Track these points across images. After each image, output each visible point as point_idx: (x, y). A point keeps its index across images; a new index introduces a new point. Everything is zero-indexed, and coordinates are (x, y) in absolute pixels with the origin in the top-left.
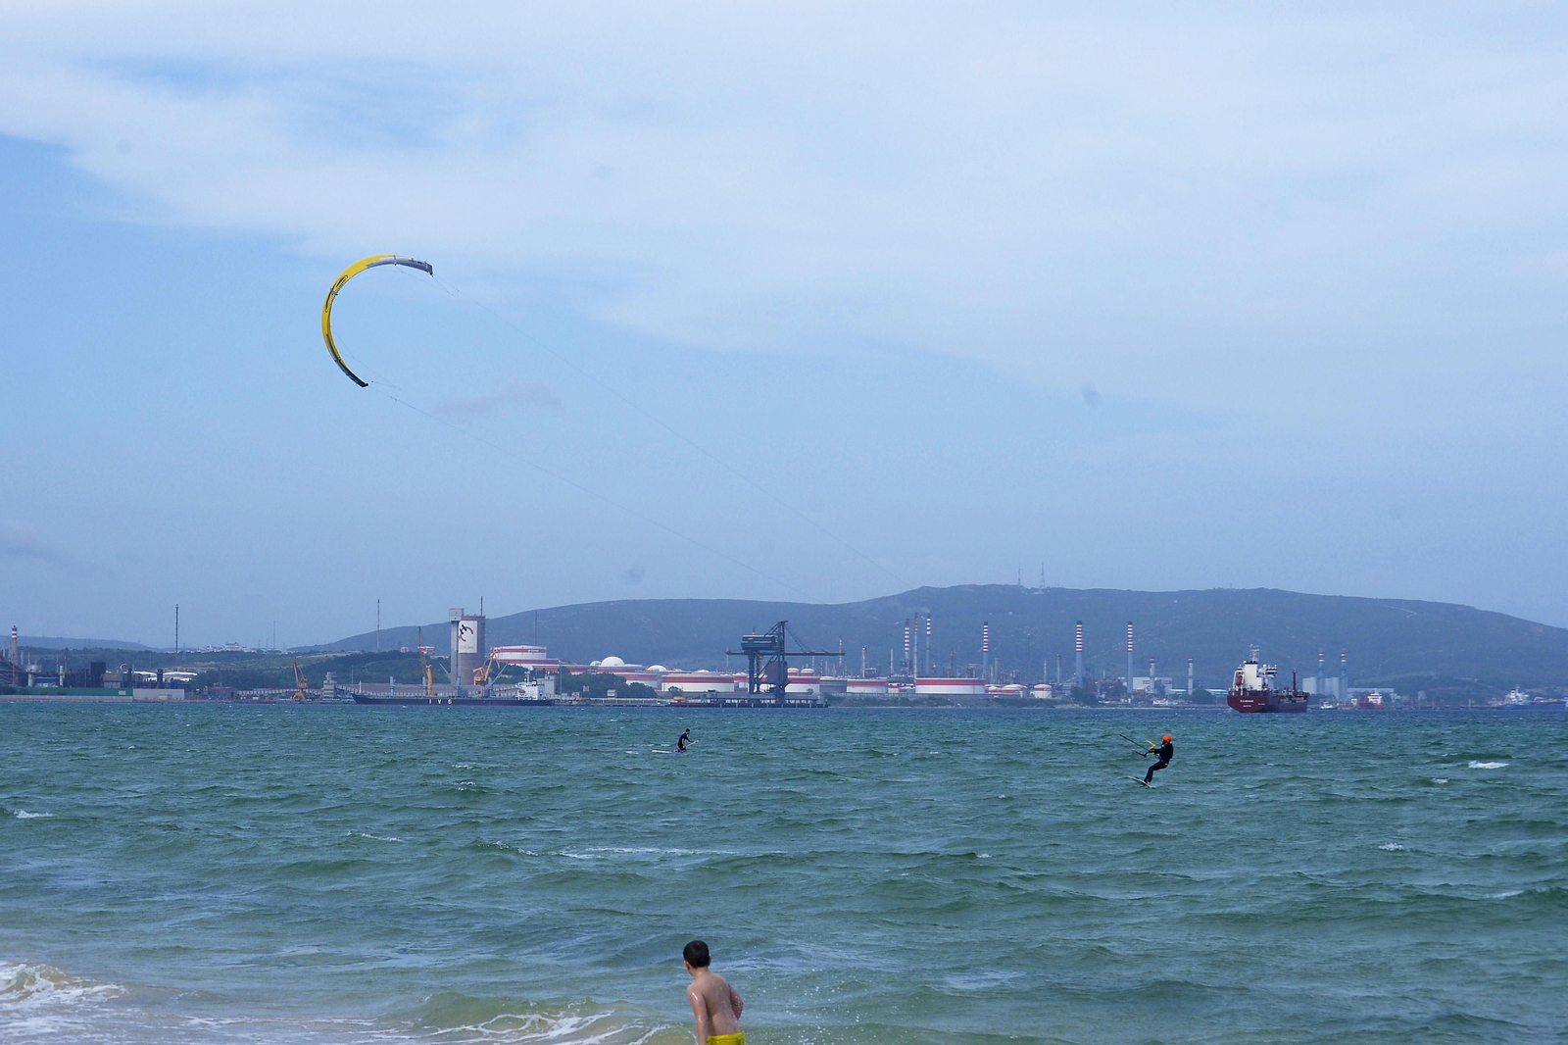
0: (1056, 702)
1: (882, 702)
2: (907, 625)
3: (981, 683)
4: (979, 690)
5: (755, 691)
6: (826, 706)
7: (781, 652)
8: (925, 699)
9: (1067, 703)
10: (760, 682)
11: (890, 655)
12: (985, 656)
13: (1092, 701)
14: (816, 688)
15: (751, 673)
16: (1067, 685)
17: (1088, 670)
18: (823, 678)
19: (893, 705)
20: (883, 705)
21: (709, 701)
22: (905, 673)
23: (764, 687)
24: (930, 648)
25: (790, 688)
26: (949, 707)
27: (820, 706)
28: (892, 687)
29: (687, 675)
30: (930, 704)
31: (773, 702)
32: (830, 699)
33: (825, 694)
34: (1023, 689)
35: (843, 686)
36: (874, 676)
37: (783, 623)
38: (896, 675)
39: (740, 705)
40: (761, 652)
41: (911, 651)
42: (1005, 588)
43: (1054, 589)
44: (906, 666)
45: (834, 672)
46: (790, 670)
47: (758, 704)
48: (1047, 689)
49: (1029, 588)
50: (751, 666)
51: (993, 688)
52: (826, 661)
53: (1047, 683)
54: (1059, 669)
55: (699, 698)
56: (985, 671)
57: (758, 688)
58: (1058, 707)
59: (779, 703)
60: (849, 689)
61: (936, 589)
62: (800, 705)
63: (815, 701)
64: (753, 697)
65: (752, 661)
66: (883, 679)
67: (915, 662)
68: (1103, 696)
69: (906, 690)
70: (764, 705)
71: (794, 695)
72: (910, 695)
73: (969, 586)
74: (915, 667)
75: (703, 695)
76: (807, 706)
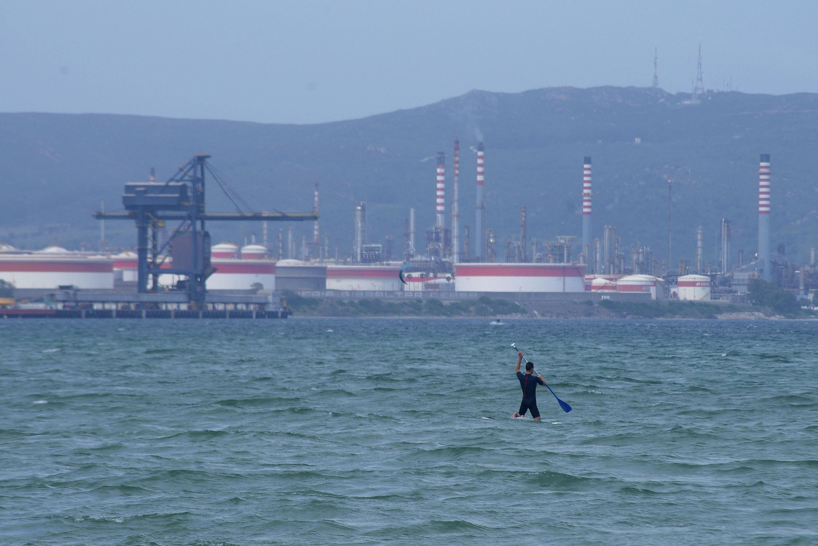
0: (719, 309)
1: (391, 308)
2: (441, 162)
3: (577, 272)
4: (573, 285)
5: (150, 286)
6: (284, 315)
7: (198, 213)
8: (472, 303)
9: (739, 310)
10: (158, 270)
11: (407, 222)
12: (586, 220)
13: (789, 306)
14: (268, 282)
15: (142, 252)
16: (742, 276)
17: (781, 249)
18: (282, 263)
19: (412, 313)
20: (395, 312)
21: (60, 306)
22: (436, 252)
23: (167, 280)
24: (483, 207)
25: (214, 282)
26: (517, 317)
27: (273, 315)
28: (410, 279)
29: (24, 257)
30: (481, 312)
31: (184, 307)
32: (292, 302)
33: (286, 292)
34: (655, 283)
35: (319, 277)
36: (377, 259)
37: (201, 160)
38: (418, 258)
39: (121, 314)
40: (160, 213)
41: (447, 214)
42: (629, 93)
43: (721, 94)
44: (438, 239)
45: (305, 251)
46: (217, 248)
47: (156, 313)
48: (702, 284)
49: (674, 92)
50: (143, 240)
51: (599, 280)
52: (290, 232)
53: (703, 272)
54: (725, 245)
55: (40, 300)
56: (585, 251)
57: (155, 282)
58: (721, 317)
59: (194, 309)
60: (332, 284)
61: (497, 94)
62: (235, 315)
63: (262, 305)
64: (145, 298)
65: (143, 231)
66: (396, 264)
67: (455, 232)
68: (811, 297)
69: (436, 286)
70: (166, 314)
71: (224, 296)
72: (443, 295)
73: (560, 90)
74: (455, 242)
75: (51, 295)
76: (246, 315)
